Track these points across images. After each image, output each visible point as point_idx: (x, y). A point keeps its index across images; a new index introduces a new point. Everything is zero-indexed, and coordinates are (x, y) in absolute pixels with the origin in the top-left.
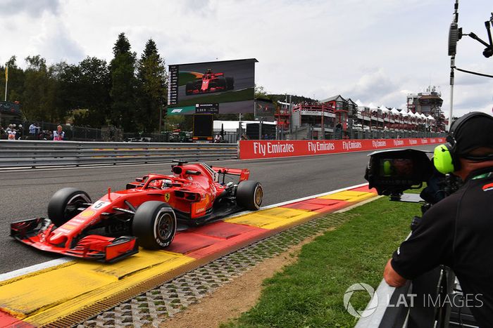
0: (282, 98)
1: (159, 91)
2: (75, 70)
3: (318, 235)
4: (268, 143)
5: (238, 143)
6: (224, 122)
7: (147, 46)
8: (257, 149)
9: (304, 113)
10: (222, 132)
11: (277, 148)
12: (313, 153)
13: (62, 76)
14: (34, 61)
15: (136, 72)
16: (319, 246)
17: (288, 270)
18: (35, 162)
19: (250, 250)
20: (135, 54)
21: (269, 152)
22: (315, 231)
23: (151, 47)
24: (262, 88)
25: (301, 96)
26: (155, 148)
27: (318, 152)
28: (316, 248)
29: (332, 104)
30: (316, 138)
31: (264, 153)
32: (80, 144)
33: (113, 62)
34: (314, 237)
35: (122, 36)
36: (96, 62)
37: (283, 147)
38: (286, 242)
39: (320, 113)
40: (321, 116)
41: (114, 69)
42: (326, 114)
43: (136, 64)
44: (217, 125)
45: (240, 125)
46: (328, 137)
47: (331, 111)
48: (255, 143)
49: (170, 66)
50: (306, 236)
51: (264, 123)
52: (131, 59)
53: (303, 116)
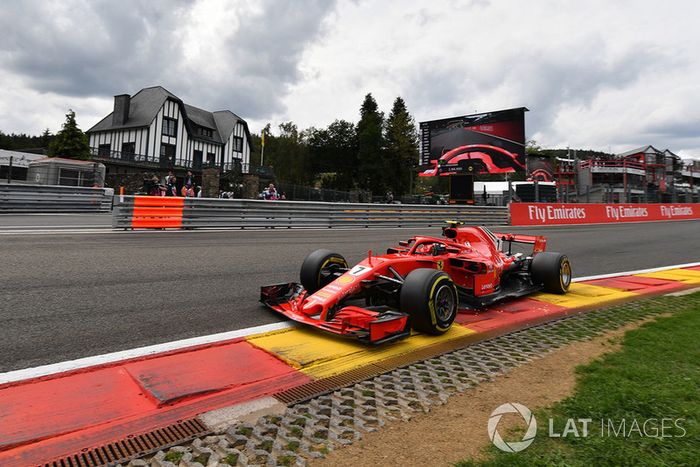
0: (563, 153)
1: (409, 151)
2: (324, 134)
3: (646, 320)
4: (548, 207)
5: (508, 206)
6: (486, 183)
7: (395, 104)
8: (534, 214)
9: (596, 169)
10: (485, 195)
11: (561, 213)
12: (614, 220)
13: (311, 140)
14: (288, 127)
15: (384, 132)
16: (652, 334)
17: (609, 359)
18: (290, 222)
19: (549, 330)
20: (383, 113)
21: (550, 218)
22: (641, 317)
23: (399, 105)
24: (534, 142)
25: (588, 150)
26: (409, 210)
27: (621, 219)
28: (648, 336)
29: (638, 158)
30: (617, 201)
31: (543, 218)
32: (332, 205)
33: (360, 122)
34: (641, 323)
35: (369, 97)
36: (344, 125)
37: (569, 212)
38: (598, 325)
39: (620, 170)
40: (622, 174)
41: (362, 131)
42: (630, 171)
43: (385, 124)
44: (478, 187)
45: (510, 186)
46: (634, 200)
47: (638, 166)
48: (530, 207)
49: (421, 124)
50: (628, 320)
51: (540, 183)
52: (378, 119)
53: (594, 174)
